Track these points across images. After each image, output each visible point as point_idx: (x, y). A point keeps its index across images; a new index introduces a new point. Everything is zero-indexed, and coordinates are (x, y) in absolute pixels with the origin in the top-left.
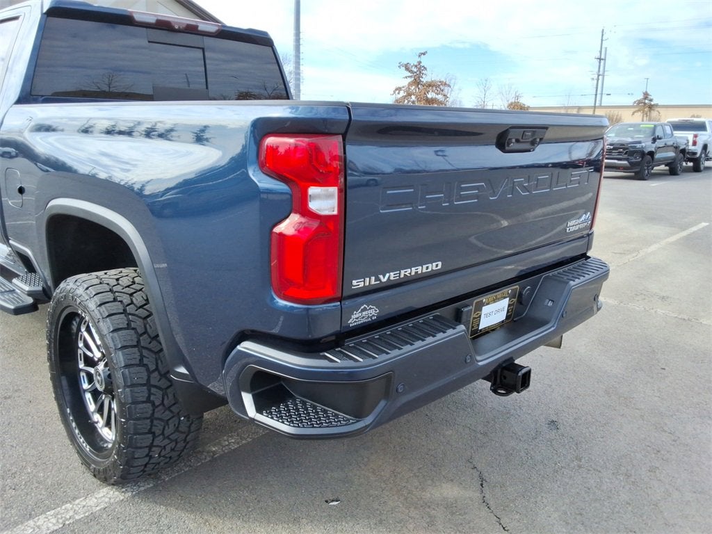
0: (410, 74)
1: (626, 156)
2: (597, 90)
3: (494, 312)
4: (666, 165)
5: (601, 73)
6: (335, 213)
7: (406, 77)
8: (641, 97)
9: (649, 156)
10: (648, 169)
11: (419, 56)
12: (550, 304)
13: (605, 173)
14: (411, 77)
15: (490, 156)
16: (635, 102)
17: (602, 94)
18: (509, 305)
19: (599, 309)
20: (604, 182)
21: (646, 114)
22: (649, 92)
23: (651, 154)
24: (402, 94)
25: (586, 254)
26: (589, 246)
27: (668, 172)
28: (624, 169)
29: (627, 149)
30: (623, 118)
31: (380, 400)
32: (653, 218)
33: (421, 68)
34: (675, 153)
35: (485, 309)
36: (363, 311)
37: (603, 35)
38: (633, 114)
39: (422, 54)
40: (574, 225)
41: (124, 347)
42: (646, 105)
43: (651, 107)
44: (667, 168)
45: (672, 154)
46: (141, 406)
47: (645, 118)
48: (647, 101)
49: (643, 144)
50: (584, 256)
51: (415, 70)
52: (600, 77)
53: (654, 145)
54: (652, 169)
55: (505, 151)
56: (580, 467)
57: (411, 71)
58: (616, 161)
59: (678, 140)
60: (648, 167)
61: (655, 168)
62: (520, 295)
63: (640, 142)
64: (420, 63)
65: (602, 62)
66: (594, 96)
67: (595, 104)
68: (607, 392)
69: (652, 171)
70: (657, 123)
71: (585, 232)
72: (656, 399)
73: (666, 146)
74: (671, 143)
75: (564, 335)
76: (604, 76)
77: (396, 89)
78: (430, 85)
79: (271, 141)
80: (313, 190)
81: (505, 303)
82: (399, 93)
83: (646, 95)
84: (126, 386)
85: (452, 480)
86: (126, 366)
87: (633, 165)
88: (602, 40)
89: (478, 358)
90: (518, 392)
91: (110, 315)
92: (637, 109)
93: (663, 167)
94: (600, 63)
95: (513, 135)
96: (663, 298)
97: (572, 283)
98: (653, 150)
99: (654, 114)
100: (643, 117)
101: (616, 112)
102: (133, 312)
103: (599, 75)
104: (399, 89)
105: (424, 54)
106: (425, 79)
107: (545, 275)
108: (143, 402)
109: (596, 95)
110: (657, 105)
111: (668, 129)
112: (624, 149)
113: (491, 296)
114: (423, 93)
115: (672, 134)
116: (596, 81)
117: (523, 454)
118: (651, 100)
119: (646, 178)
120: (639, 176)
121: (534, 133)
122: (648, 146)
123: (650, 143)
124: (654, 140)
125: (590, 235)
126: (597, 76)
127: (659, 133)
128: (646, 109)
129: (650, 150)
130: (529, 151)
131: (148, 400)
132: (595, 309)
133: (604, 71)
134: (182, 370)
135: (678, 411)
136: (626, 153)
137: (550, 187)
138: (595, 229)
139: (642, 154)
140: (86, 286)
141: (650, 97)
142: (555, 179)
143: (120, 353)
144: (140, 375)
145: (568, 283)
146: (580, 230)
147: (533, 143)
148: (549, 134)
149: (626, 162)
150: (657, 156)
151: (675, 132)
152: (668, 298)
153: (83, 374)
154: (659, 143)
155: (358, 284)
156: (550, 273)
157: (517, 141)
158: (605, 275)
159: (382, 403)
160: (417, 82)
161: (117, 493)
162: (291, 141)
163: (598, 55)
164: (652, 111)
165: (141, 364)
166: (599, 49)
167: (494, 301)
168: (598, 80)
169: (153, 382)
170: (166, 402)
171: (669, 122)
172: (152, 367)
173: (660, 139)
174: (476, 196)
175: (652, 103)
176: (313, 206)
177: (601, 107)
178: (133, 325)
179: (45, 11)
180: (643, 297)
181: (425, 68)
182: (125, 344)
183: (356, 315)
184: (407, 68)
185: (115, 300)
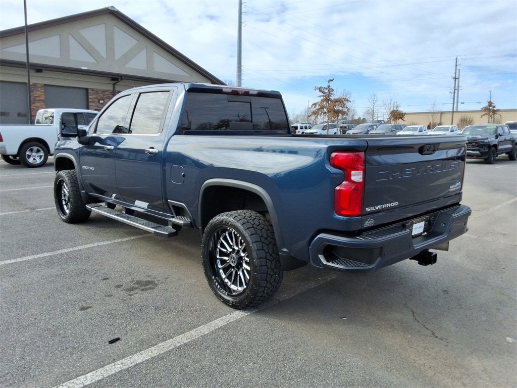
0: (323, 94)
1: (477, 148)
2: (454, 101)
3: (418, 228)
4: (506, 154)
5: (456, 88)
6: (361, 181)
7: (320, 96)
8: (486, 105)
9: (493, 148)
10: (493, 157)
11: (329, 82)
12: (443, 225)
13: (467, 160)
14: (324, 96)
15: (416, 157)
16: (482, 108)
17: (457, 103)
18: (425, 225)
19: (467, 230)
20: (467, 166)
21: (491, 117)
22: (492, 101)
23: (495, 146)
24: (317, 107)
25: (458, 203)
26: (460, 200)
27: (508, 158)
28: (477, 156)
29: (478, 143)
30: (474, 119)
31: (378, 257)
32: (497, 189)
33: (330, 90)
34: (512, 145)
35: (414, 226)
36: (369, 221)
37: (456, 62)
38: (482, 116)
39: (330, 80)
40: (452, 188)
41: (256, 242)
42: (490, 110)
43: (494, 112)
44: (507, 155)
45: (510, 146)
46: (263, 267)
47: (490, 120)
48: (491, 108)
49: (489, 140)
50: (458, 204)
51: (326, 91)
52: (456, 91)
53: (497, 140)
54: (497, 156)
55: (422, 155)
56: (461, 308)
57: (324, 93)
58: (471, 151)
59: (514, 136)
60: (493, 155)
61: (499, 156)
62: (429, 220)
63: (487, 139)
64: (329, 86)
65: (457, 80)
66: (452, 104)
67: (453, 110)
68: (473, 279)
69: (497, 158)
70: (498, 125)
71: (457, 192)
72: (499, 282)
73: (505, 140)
74: (509, 138)
75: (450, 242)
76: (458, 90)
77: (313, 104)
78: (336, 101)
79: (334, 155)
80: (353, 172)
81: (423, 224)
82: (315, 107)
83: (490, 104)
84: (258, 258)
85: (398, 312)
86: (258, 250)
87: (483, 154)
88: (456, 65)
89: (415, 246)
90: (431, 264)
91: (248, 228)
92: (484, 113)
93: (504, 155)
94: (455, 81)
95: (426, 148)
96: (504, 234)
97: (454, 215)
98: (496, 143)
99: (497, 116)
100: (489, 118)
101: (469, 115)
102: (256, 227)
103: (455, 90)
104: (315, 104)
105: (332, 80)
106: (332, 98)
107: (441, 211)
108: (264, 266)
109: (454, 103)
110: (498, 110)
111: (506, 129)
112: (476, 143)
113: (417, 220)
114: (332, 106)
115: (509, 132)
116: (453, 94)
117: (431, 303)
118: (494, 107)
119: (493, 162)
120: (487, 162)
121: (434, 146)
122: (492, 140)
123: (494, 139)
124: (497, 137)
125: (460, 194)
126: (453, 90)
127: (500, 131)
128: (491, 113)
129: (494, 143)
130: (432, 154)
131: (266, 265)
132: (465, 230)
133: (458, 87)
134: (285, 250)
135: (512, 286)
136: (477, 146)
137: (442, 170)
138: (462, 190)
139: (489, 146)
140: (233, 217)
141: (493, 105)
142: (444, 166)
143: (255, 244)
144: (263, 254)
145: (451, 215)
146: (456, 191)
147: (434, 151)
148: (441, 146)
149: (478, 152)
150: (500, 147)
151: (511, 131)
152: (507, 234)
153: (218, 261)
154: (500, 139)
155: (368, 209)
156: (443, 211)
157: (428, 150)
158: (469, 213)
159: (379, 259)
160: (327, 99)
161: (243, 313)
162: (346, 154)
163: (454, 76)
164: (495, 115)
165: (263, 249)
166: (454, 72)
167: (418, 222)
168: (454, 93)
169: (268, 257)
170: (272, 267)
171: (506, 124)
172: (267, 251)
173: (501, 136)
174: (411, 174)
175: (495, 109)
176: (353, 178)
177: (457, 111)
178: (258, 233)
179: (186, 89)
180: (492, 234)
181: (333, 90)
182: (257, 240)
183: (367, 222)
184: (320, 90)
185: (248, 222)
